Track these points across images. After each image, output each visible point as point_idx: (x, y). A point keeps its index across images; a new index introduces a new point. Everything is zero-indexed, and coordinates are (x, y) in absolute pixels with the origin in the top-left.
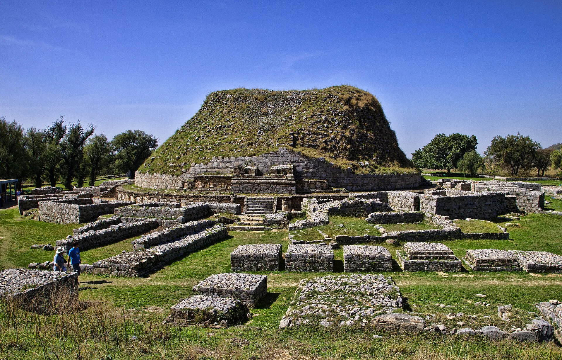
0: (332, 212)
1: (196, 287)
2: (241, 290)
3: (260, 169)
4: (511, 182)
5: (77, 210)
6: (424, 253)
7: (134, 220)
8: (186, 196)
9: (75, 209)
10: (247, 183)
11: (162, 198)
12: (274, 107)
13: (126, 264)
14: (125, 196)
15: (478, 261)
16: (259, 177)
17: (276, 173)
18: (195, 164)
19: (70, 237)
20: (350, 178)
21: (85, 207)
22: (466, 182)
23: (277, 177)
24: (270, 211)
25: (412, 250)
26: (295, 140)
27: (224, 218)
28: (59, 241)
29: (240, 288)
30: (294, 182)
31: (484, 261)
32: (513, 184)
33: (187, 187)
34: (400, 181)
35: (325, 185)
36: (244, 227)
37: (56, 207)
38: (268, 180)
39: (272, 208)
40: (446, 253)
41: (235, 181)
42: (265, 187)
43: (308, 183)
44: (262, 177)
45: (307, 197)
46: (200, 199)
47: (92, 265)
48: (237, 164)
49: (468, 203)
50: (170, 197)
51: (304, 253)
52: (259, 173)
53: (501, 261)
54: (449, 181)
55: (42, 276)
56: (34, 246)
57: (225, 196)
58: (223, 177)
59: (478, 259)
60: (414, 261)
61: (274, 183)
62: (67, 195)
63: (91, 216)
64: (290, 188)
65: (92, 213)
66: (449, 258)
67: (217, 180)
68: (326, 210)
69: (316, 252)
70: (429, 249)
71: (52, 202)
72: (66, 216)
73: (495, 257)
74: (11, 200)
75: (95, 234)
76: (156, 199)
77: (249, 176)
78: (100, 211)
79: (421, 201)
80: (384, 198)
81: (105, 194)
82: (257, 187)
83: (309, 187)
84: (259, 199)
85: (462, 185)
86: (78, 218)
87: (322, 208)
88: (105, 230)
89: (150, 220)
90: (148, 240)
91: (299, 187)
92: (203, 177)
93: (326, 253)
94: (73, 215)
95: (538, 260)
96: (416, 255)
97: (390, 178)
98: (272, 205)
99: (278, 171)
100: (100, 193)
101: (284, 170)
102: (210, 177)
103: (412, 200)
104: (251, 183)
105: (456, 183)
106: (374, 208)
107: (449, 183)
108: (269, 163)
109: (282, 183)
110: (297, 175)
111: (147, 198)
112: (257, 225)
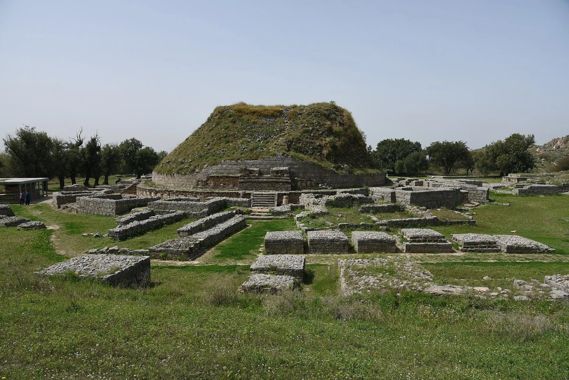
0: (329, 204)
1: (253, 266)
2: (292, 268)
3: (261, 170)
4: (458, 180)
5: (113, 204)
6: (421, 237)
7: (165, 212)
8: (201, 192)
9: (111, 203)
10: (252, 182)
11: (179, 194)
12: (269, 120)
13: (178, 249)
14: (146, 192)
15: (465, 243)
16: (261, 177)
17: (275, 174)
18: (207, 166)
19: (120, 227)
20: (333, 178)
21: (120, 201)
22: (418, 180)
23: (276, 176)
24: (272, 204)
25: (411, 235)
26: (289, 146)
27: (239, 210)
28: (111, 230)
29: (290, 267)
30: (290, 181)
31: (469, 243)
32: (459, 181)
33: (201, 185)
34: (371, 179)
35: (313, 183)
36: (257, 217)
37: (93, 202)
38: (269, 179)
39: (274, 201)
40: (438, 237)
41: (242, 180)
42: (266, 185)
43: (301, 182)
44: (263, 177)
45: (305, 193)
46: (213, 195)
47: (148, 250)
48: (243, 167)
49: (434, 196)
50: (187, 194)
51: (325, 238)
52: (261, 173)
53: (483, 243)
54: (404, 179)
55: (123, 260)
56: (84, 234)
57: (234, 192)
58: (232, 177)
59: (465, 242)
60: (413, 243)
61: (273, 182)
62: (96, 191)
63: (125, 209)
64: (287, 186)
65: (126, 207)
66: (441, 241)
67: (227, 179)
68: (324, 203)
69: (334, 237)
70: (425, 234)
71: (88, 197)
72: (102, 209)
73: (478, 240)
74: (43, 196)
75: (140, 224)
76: (175, 195)
77: (253, 176)
78: (132, 205)
79: (396, 195)
80: (367, 192)
81: (125, 191)
82: (259, 185)
83: (301, 184)
84: (262, 194)
85: (416, 182)
86: (114, 211)
87: (320, 202)
88: (147, 221)
89: (180, 212)
90: (191, 228)
91: (293, 185)
92: (215, 177)
93: (342, 238)
94: (110, 208)
95: (514, 242)
96: (414, 239)
97: (364, 177)
98: (274, 199)
99: (277, 172)
100: (119, 190)
101: (282, 171)
102: (221, 177)
103: (390, 195)
104: (255, 182)
105: (410, 181)
106: (361, 201)
107: (405, 181)
108: (268, 166)
109: (280, 182)
110: (292, 174)
111: (166, 194)
112: (267, 216)
